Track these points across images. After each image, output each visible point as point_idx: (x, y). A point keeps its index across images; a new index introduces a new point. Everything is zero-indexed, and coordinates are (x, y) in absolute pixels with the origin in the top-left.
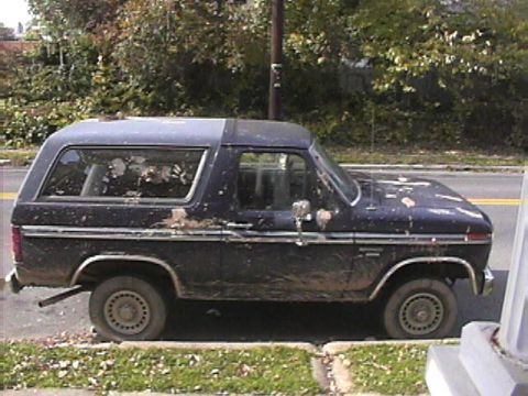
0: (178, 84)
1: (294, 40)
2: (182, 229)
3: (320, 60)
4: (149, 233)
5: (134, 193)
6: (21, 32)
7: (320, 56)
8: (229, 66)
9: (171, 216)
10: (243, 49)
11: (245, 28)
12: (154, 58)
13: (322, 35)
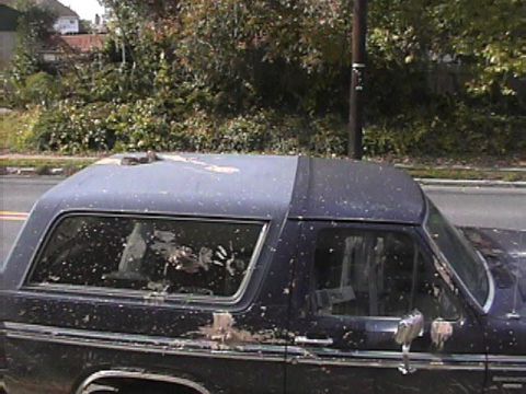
0: (247, 84)
1: (379, 36)
2: (227, 342)
3: (408, 59)
4: (179, 345)
5: (158, 285)
6: (98, 22)
7: (407, 54)
8: (305, 66)
9: (212, 322)
10: (320, 46)
11: (322, 22)
12: (221, 56)
13: (410, 30)
